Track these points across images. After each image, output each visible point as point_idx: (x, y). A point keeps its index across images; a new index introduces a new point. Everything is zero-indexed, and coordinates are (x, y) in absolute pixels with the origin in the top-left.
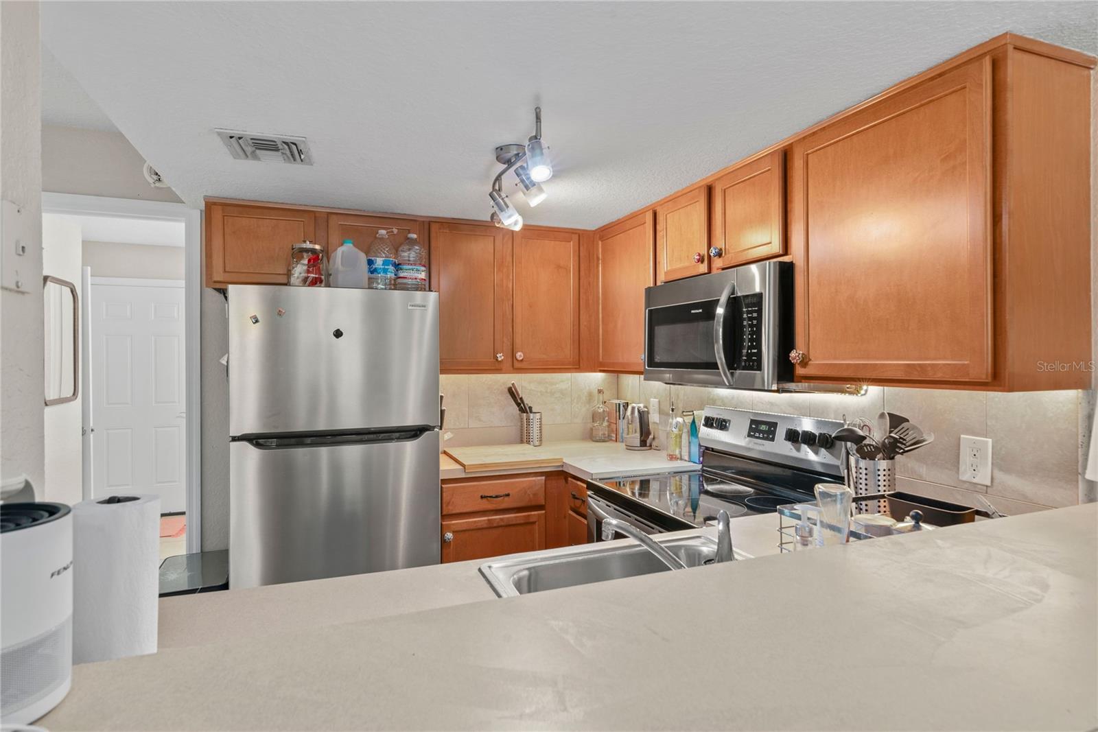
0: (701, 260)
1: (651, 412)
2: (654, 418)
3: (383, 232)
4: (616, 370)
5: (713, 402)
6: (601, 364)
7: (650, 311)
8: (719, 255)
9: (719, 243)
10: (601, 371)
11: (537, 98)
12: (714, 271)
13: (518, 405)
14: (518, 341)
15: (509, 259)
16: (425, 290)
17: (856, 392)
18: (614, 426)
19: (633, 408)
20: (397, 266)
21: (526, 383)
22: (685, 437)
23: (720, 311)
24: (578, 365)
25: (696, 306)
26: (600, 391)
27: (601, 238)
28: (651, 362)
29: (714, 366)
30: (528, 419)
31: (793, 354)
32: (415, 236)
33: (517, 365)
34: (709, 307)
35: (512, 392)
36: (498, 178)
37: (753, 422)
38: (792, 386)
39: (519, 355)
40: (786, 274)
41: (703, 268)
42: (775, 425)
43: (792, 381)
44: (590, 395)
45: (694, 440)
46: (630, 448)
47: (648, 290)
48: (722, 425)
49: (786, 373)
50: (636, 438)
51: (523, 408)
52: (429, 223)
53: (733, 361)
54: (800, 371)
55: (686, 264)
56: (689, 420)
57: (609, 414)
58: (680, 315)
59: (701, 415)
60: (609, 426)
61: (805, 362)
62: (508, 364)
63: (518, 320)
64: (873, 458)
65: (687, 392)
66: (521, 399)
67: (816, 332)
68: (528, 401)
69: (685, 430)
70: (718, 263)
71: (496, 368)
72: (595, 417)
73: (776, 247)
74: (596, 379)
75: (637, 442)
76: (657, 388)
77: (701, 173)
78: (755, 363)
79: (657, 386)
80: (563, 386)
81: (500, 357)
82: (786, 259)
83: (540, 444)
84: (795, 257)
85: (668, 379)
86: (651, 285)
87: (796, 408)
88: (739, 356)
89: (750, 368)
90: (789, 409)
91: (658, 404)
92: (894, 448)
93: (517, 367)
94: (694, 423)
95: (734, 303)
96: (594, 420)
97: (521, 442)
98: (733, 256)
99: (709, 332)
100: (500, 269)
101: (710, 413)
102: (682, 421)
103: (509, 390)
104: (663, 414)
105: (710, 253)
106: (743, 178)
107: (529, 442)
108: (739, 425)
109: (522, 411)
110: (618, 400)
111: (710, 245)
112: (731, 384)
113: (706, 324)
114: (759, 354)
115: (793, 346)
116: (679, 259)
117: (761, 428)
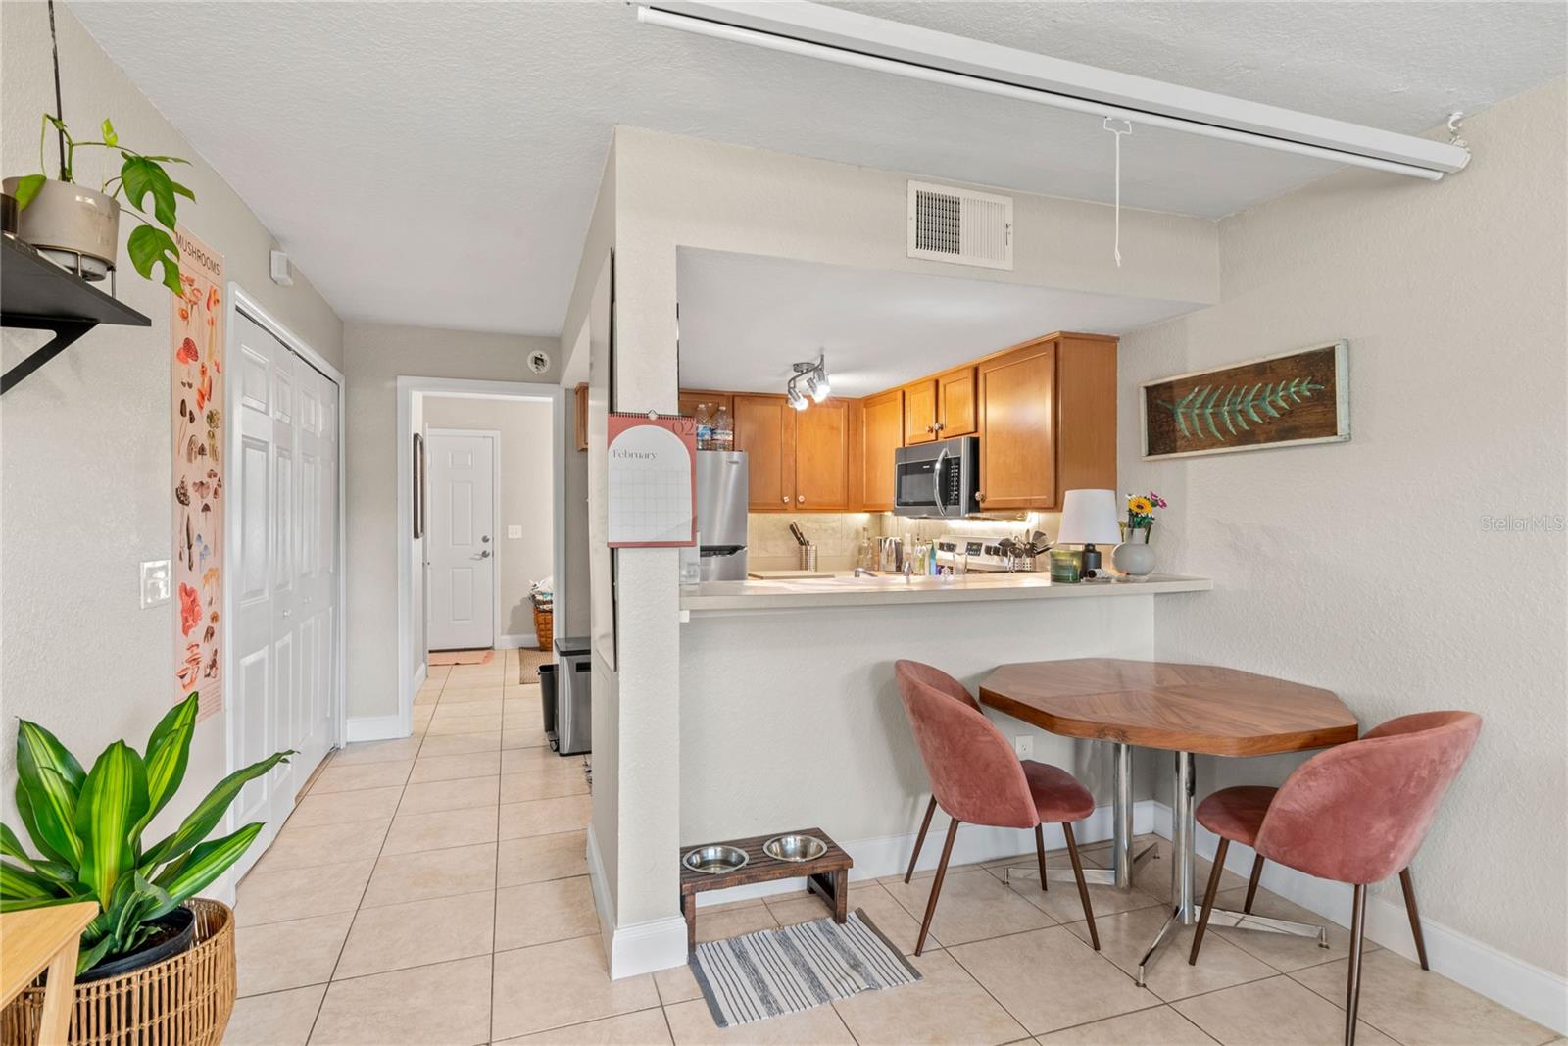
0: (931, 431)
1: (906, 543)
2: (907, 549)
3: (702, 406)
4: (877, 511)
5: (947, 532)
6: (865, 506)
7: (899, 466)
8: (941, 428)
9: (942, 421)
10: (867, 511)
11: (822, 349)
12: (940, 440)
13: (798, 539)
14: (800, 487)
15: (793, 422)
16: (729, 450)
17: (1023, 519)
18: (876, 558)
19: (891, 541)
20: (713, 431)
21: (806, 522)
22: (927, 559)
23: (938, 466)
24: (847, 507)
25: (927, 463)
26: (865, 529)
27: (866, 406)
28: (900, 502)
29: (933, 503)
30: (806, 550)
31: (977, 494)
32: (724, 408)
33: (799, 506)
34: (932, 463)
35: (793, 529)
36: (794, 379)
37: (969, 543)
38: (979, 515)
39: (801, 498)
40: (975, 444)
41: (932, 436)
42: (981, 545)
43: (979, 511)
44: (857, 533)
45: (932, 561)
46: (888, 572)
47: (897, 450)
48: (951, 548)
49: (974, 506)
50: (893, 567)
51: (802, 542)
52: (733, 397)
53: (946, 501)
54: (982, 505)
55: (922, 433)
56: (930, 547)
57: (872, 548)
58: (917, 469)
59: (936, 542)
60: (872, 558)
61: (983, 500)
62: (792, 504)
63: (800, 470)
64: (1021, 557)
65: (929, 524)
66: (801, 534)
67: (990, 483)
68: (806, 537)
69: (927, 555)
70: (941, 434)
71: (782, 508)
72: (860, 550)
73: (971, 429)
74: (862, 518)
75: (894, 569)
76: (908, 522)
77: (930, 370)
78: (957, 502)
79: (906, 519)
80: (834, 525)
81: (786, 499)
82: (974, 436)
83: (816, 570)
84: (980, 434)
85: (912, 516)
86: (901, 446)
87: (995, 532)
88: (948, 496)
89: (954, 504)
90: (983, 532)
91: (908, 536)
92: (1032, 550)
93: (798, 508)
94: (933, 549)
95: (947, 462)
96: (860, 553)
97: (801, 569)
98: (949, 430)
99: (932, 481)
100: (786, 430)
101: (944, 540)
102: (924, 548)
103: (791, 527)
104: (913, 545)
105: (937, 427)
106: (954, 378)
107: (806, 569)
108: (962, 547)
109: (801, 543)
110: (881, 535)
111: (937, 421)
112: (947, 516)
113: (930, 475)
114: (958, 495)
115: (978, 490)
116: (918, 428)
117: (974, 548)
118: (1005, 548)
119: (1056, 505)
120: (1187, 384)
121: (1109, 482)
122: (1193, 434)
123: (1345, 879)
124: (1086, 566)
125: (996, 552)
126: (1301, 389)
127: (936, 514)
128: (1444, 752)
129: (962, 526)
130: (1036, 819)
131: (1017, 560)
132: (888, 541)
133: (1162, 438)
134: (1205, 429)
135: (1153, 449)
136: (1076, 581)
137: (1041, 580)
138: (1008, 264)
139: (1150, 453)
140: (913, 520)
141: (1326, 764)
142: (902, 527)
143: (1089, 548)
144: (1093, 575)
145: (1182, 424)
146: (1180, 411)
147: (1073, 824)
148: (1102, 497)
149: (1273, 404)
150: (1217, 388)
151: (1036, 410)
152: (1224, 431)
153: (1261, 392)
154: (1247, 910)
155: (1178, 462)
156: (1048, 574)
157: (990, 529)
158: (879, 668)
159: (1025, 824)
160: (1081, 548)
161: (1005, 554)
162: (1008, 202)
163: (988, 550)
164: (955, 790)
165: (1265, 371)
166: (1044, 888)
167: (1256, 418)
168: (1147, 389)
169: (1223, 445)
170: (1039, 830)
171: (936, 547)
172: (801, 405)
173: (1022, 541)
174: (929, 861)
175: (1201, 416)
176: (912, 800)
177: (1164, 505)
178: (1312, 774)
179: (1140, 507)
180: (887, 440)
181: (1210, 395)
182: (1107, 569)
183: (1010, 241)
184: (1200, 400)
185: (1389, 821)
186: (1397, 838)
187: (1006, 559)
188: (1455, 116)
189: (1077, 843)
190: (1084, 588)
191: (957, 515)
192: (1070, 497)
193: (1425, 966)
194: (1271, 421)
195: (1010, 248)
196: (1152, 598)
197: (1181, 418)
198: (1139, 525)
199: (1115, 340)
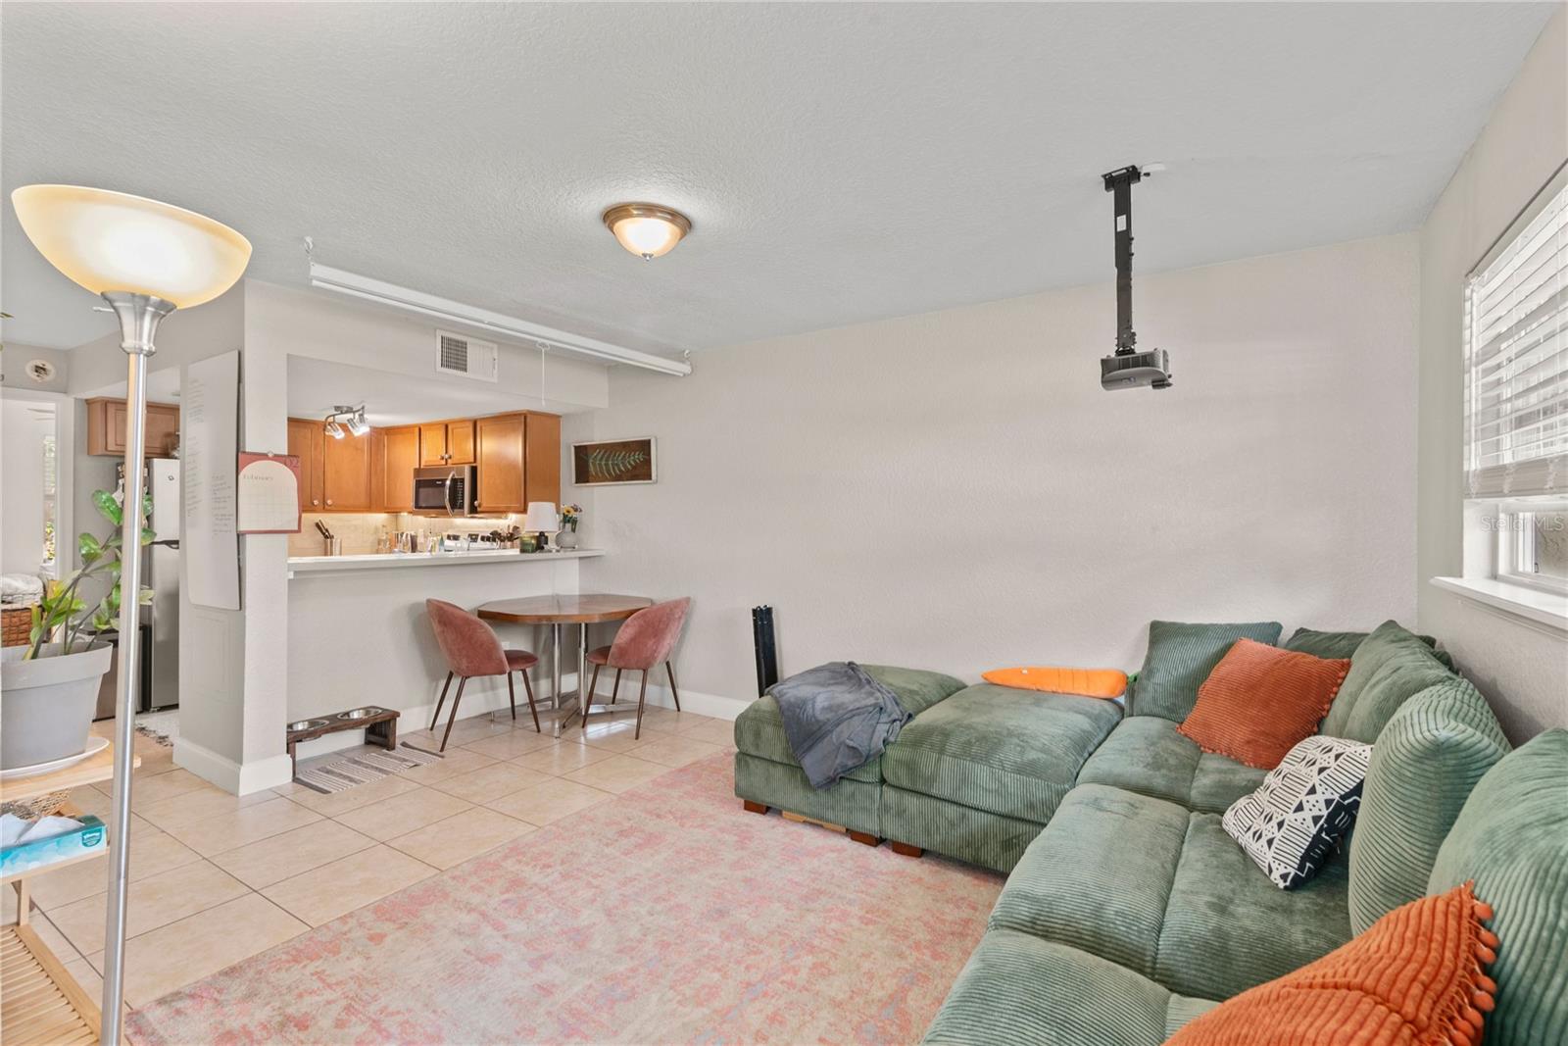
0: (442, 458)
2: (420, 538)
4: (394, 512)
5: (452, 527)
6: (384, 508)
7: (416, 480)
8: (450, 457)
9: (451, 452)
10: (386, 512)
11: (362, 400)
12: (449, 465)
13: (324, 534)
14: (330, 492)
15: (330, 445)
17: (506, 518)
19: (407, 535)
21: (329, 520)
23: (448, 483)
24: (370, 508)
25: (439, 480)
26: (383, 526)
27: (387, 434)
28: (417, 506)
29: (445, 508)
30: (331, 541)
31: (475, 502)
33: (327, 508)
34: (444, 481)
35: (320, 526)
36: (334, 415)
37: (469, 534)
38: (476, 515)
39: (329, 502)
40: (474, 471)
41: (443, 462)
42: (478, 535)
43: (477, 513)
44: (377, 527)
47: (416, 470)
48: (456, 538)
49: (474, 510)
51: (328, 536)
53: (453, 506)
54: (479, 509)
55: (435, 459)
56: (439, 538)
57: (390, 540)
58: (431, 484)
59: (445, 534)
61: (480, 505)
62: (321, 506)
63: (328, 479)
64: (504, 541)
65: (440, 521)
66: (327, 530)
67: (484, 495)
68: (330, 532)
69: (437, 542)
70: (449, 461)
71: (311, 509)
73: (472, 460)
74: (380, 518)
76: (421, 519)
77: (442, 417)
78: (462, 507)
79: (421, 518)
80: (356, 522)
81: (316, 502)
82: (474, 465)
83: (341, 554)
84: (478, 464)
85: (426, 515)
86: (417, 466)
87: (488, 526)
88: (456, 504)
89: (460, 508)
90: (479, 527)
91: (421, 530)
92: (511, 537)
93: (325, 508)
94: (442, 539)
95: (454, 481)
96: (379, 544)
97: (326, 554)
98: (457, 458)
99: (444, 493)
100: (315, 449)
101: (451, 533)
102: (435, 539)
103: (317, 525)
104: (426, 537)
105: (447, 456)
106: (459, 425)
107: (331, 554)
108: (464, 536)
109: (326, 537)
110: (397, 530)
111: (446, 452)
112: (454, 516)
113: (441, 489)
114: (463, 503)
115: (476, 499)
116: (432, 453)
117: (473, 538)
118: (495, 537)
119: (525, 511)
120: (595, 447)
121: (555, 498)
122: (596, 473)
123: (639, 669)
124: (541, 542)
125: (488, 539)
126: (638, 457)
127: (446, 515)
128: (671, 610)
129: (464, 523)
130: (508, 669)
131: (502, 543)
132: (404, 536)
133: (583, 476)
134: (602, 473)
135: (578, 481)
136: (533, 551)
137: (516, 552)
138: (495, 380)
139: (577, 483)
140: (428, 519)
141: (632, 621)
142: (416, 524)
143: (542, 534)
144: (543, 548)
145: (591, 468)
146: (591, 461)
147: (527, 670)
148: (550, 507)
149: (629, 462)
150: (605, 452)
151: (513, 448)
152: (610, 474)
153: (624, 456)
154: (613, 703)
155: (591, 488)
156: (518, 550)
157: (484, 524)
158: (413, 608)
159: (502, 673)
160: (537, 534)
161: (494, 540)
162: (495, 346)
163: (483, 539)
164: (464, 661)
165: (626, 446)
166: (514, 718)
167: (623, 468)
168: (576, 447)
169: (609, 481)
170: (510, 675)
171: (445, 538)
172: (340, 435)
173: (504, 532)
174: (443, 719)
175: (600, 465)
176: (434, 684)
177: (581, 511)
178: (627, 626)
179: (568, 512)
180: (407, 460)
181: (603, 455)
182: (551, 545)
183: (496, 367)
184: (600, 456)
185: (653, 640)
186: (657, 648)
187: (495, 544)
188: (687, 352)
189: (535, 699)
190: (538, 555)
191: (462, 515)
192: (531, 506)
193: (679, 710)
194: (628, 471)
195: (495, 372)
196: (577, 560)
197: (591, 465)
198: (569, 521)
199: (559, 417)
